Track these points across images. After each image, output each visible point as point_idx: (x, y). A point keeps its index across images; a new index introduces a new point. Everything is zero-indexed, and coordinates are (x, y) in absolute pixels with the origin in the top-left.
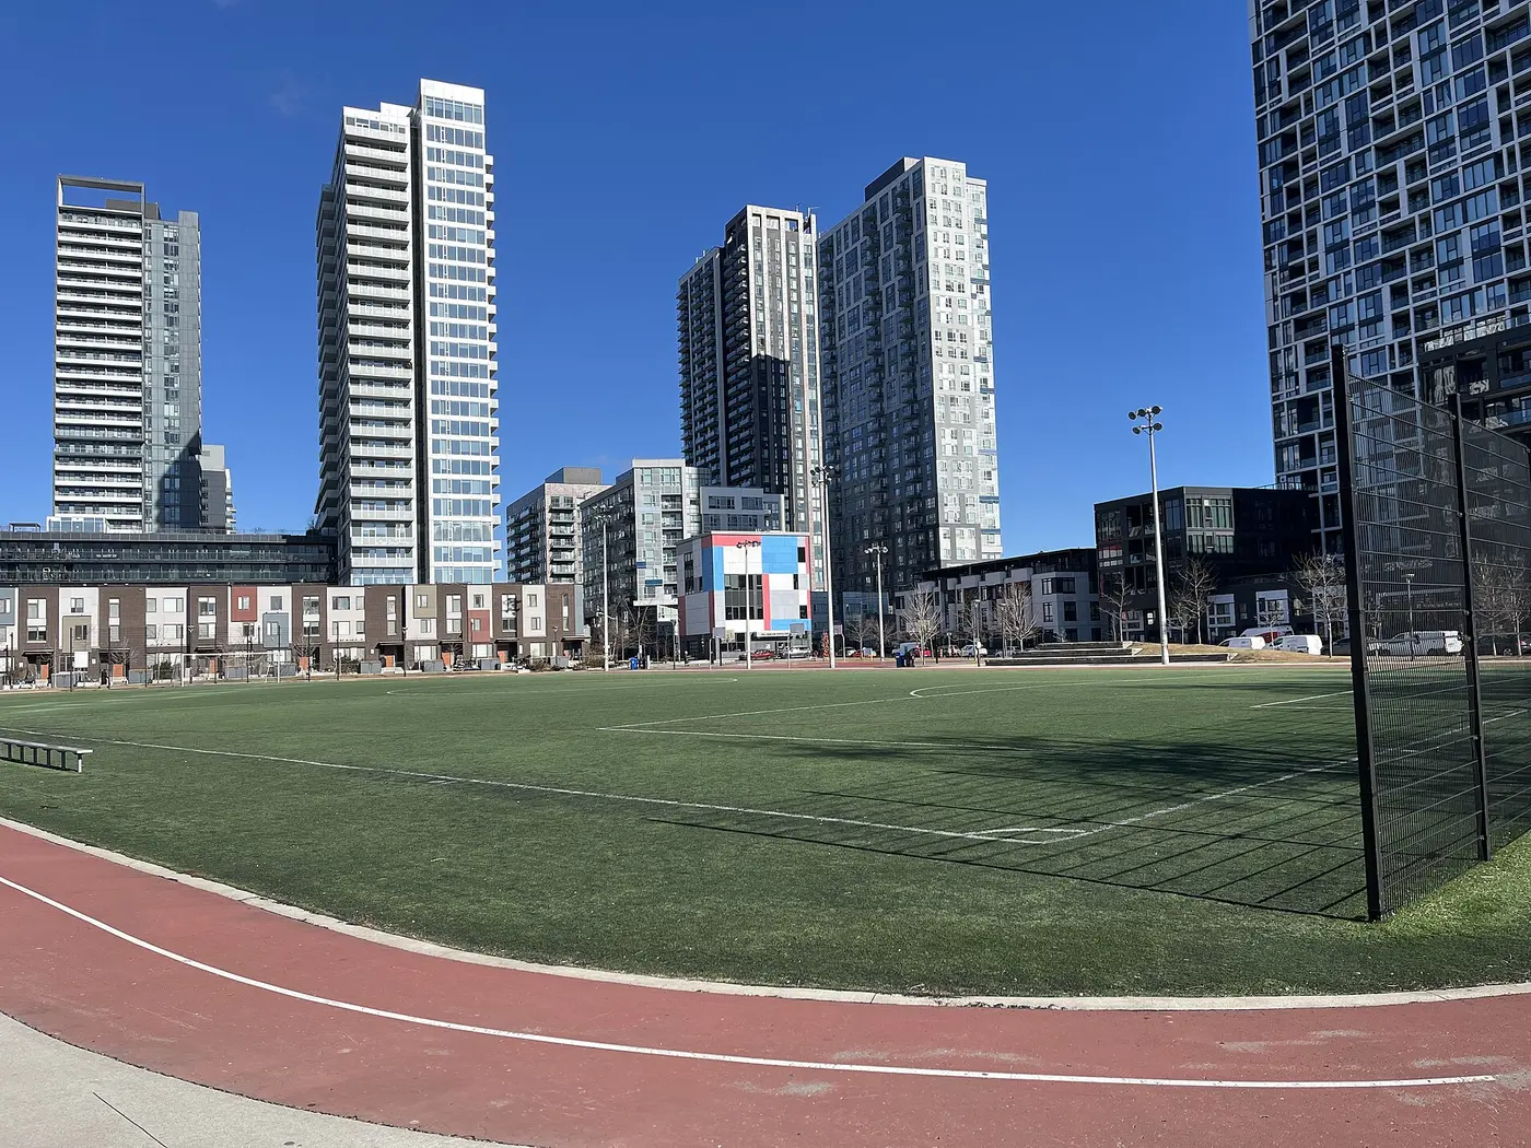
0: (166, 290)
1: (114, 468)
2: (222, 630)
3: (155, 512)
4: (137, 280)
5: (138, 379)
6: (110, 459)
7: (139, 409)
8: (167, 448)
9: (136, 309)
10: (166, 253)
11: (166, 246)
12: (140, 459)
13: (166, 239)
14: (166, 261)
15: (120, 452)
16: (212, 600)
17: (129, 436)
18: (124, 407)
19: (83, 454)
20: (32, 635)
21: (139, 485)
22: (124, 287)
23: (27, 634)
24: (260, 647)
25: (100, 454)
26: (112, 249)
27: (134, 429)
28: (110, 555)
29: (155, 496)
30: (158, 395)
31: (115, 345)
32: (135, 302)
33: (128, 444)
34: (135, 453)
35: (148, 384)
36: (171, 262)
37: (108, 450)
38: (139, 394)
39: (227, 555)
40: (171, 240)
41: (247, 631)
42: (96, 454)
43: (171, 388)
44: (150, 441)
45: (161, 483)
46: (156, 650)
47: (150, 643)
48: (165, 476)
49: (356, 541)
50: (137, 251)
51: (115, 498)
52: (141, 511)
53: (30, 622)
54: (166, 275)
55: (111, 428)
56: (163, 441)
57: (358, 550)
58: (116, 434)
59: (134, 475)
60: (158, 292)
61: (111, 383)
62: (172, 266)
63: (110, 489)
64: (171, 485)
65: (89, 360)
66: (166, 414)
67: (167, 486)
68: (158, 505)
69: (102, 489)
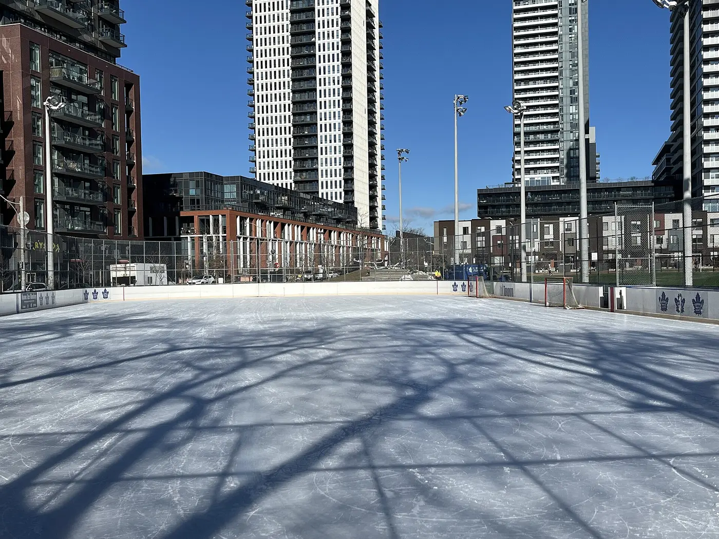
0: (570, 36)
1: (545, 147)
2: (644, 240)
3: (565, 171)
4: (555, 33)
5: (556, 93)
6: (543, 142)
7: (557, 111)
8: (571, 132)
9: (554, 51)
10: (570, 14)
11: (570, 9)
12: (558, 140)
13: (570, 5)
14: (570, 18)
15: (547, 137)
16: (639, 223)
17: (551, 127)
18: (549, 111)
19: (529, 141)
20: (547, 243)
21: (557, 156)
22: (549, 39)
23: (544, 243)
24: (666, 251)
25: (537, 140)
26: (542, 17)
27: (554, 123)
28: (556, 198)
29: (565, 162)
30: (567, 100)
31: (544, 74)
32: (554, 47)
33: (552, 132)
34: (555, 137)
35: (561, 95)
36: (573, 18)
37: (541, 137)
38: (557, 102)
39: (619, 195)
40: (573, 4)
41: (660, 241)
42: (535, 140)
43: (573, 96)
44: (563, 129)
45: (568, 154)
46: (608, 252)
47: (605, 248)
48: (570, 149)
49: (707, 182)
50: (555, 16)
51: (545, 164)
52: (559, 171)
53: (546, 237)
54: (570, 27)
55: (543, 124)
56: (569, 128)
57: (708, 188)
58: (545, 127)
59: (555, 150)
60: (566, 39)
61: (542, 97)
62: (573, 20)
63: (543, 160)
64: (574, 154)
65: (531, 85)
66: (571, 112)
67: (572, 155)
68: (567, 166)
69: (538, 160)
